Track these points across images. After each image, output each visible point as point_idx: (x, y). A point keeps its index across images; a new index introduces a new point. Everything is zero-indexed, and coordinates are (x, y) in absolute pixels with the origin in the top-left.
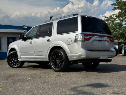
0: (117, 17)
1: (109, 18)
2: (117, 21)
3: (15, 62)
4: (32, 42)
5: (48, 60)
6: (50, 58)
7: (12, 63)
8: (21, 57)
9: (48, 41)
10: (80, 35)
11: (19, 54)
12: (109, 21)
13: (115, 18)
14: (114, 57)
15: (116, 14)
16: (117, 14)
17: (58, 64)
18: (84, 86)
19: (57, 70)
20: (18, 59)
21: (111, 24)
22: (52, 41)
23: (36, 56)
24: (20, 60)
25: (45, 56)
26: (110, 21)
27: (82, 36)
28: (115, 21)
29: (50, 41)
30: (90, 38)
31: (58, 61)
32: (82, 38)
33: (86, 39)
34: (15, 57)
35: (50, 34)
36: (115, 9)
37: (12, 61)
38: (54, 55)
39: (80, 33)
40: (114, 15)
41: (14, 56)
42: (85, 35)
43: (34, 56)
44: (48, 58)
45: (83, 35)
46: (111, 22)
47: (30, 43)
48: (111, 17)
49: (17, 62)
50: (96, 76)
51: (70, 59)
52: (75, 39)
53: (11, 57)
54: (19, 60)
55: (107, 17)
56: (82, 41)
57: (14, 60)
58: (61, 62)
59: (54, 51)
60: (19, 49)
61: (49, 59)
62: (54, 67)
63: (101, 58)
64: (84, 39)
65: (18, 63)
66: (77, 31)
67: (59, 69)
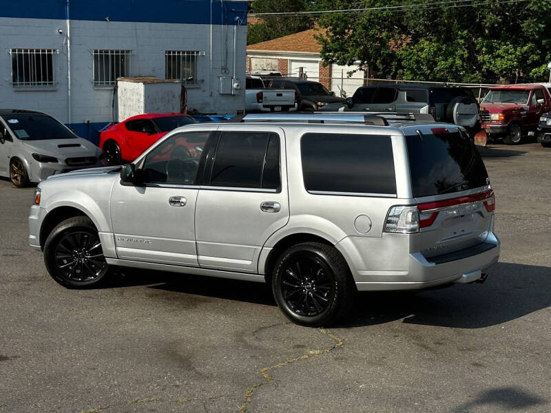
3: (79, 266)
4: (184, 200)
5: (262, 278)
9: (266, 207)
10: (407, 209)
11: (106, 237)
19: (308, 319)
22: (284, 210)
23: (201, 258)
25: (249, 263)
27: (414, 214)
29: (276, 210)
30: (435, 215)
31: (308, 288)
32: (413, 222)
34: (80, 247)
39: (406, 202)
44: (262, 271)
45: (416, 210)
47: (175, 202)
51: (362, 285)
52: (388, 222)
53: (66, 243)
56: (412, 231)
57: (77, 256)
59: (293, 252)
60: (105, 214)
61: (268, 277)
63: (465, 278)
64: (417, 223)
66: (395, 196)
67: (315, 318)
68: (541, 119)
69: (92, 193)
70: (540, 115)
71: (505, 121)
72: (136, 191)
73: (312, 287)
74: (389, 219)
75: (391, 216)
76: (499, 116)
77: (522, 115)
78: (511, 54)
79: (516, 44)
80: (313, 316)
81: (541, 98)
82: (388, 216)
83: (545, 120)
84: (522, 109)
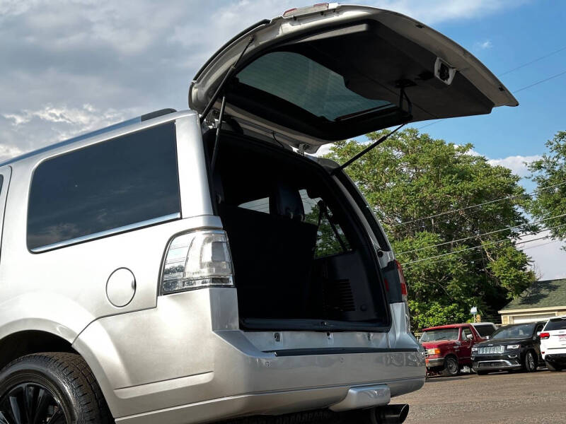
10: (201, 236)
14: (417, 386)
27: (216, 247)
32: (215, 262)
45: (222, 239)
56: (217, 281)
63: (354, 397)
66: (177, 215)
68: (473, 350)
70: (472, 347)
71: (442, 354)
76: (436, 351)
77: (455, 349)
78: (440, 312)
79: (443, 304)
81: (469, 334)
83: (476, 349)
84: (454, 344)
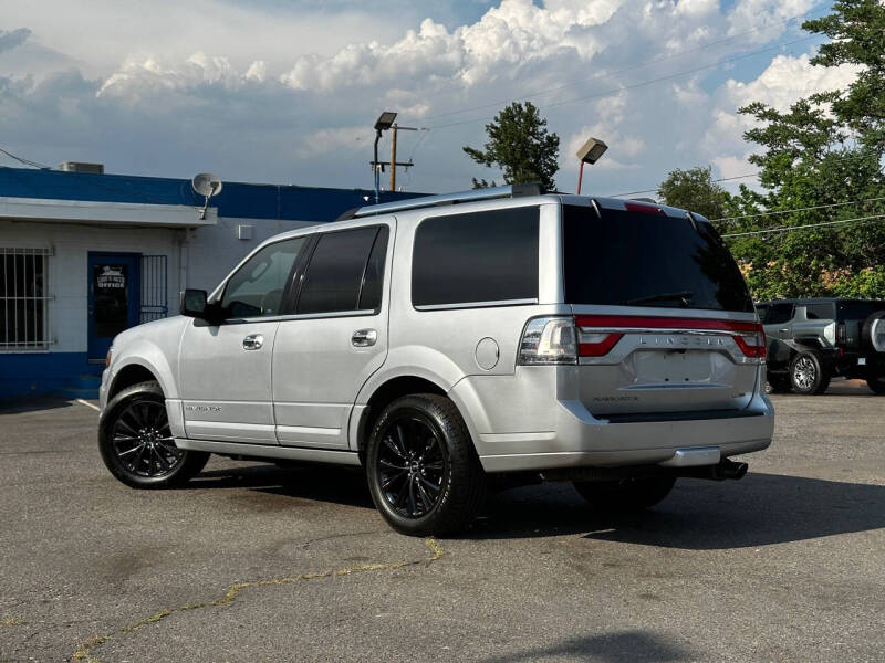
0: (845, 111)
1: (788, 119)
2: (841, 138)
3: (146, 453)
4: (260, 339)
5: (354, 458)
6: (371, 449)
7: (131, 457)
8: (188, 422)
9: (360, 339)
10: (553, 322)
11: (173, 405)
12: (785, 139)
13: (830, 123)
15: (837, 94)
16: (845, 96)
17: (415, 485)
18: (551, 652)
19: (412, 522)
20: (167, 433)
21: (797, 162)
22: (381, 342)
23: (280, 428)
24: (180, 444)
25: (336, 432)
26: (791, 142)
27: (565, 331)
28: (825, 139)
29: (371, 343)
30: (614, 339)
31: (414, 470)
32: (563, 344)
33: (585, 350)
34: (149, 424)
35: (372, 301)
36: (830, 56)
37: (129, 445)
38: (389, 430)
39: (552, 310)
40: (819, 98)
41: (142, 415)
42: (581, 321)
43: (271, 428)
44: (354, 445)
45: (570, 325)
46: (802, 148)
47: (249, 344)
48: (801, 115)
49: (162, 451)
50: (641, 575)
51: (490, 461)
52: (524, 345)
53: (127, 418)
54: (172, 443)
55: (772, 115)
56: (563, 360)
57: (144, 438)
58: (432, 476)
59: (395, 407)
60: (174, 371)
61: (362, 454)
62: (393, 506)
63: (681, 458)
64: (572, 347)
65: (165, 458)
66: (535, 300)
67: (422, 519)
69: (162, 343)
72: (209, 333)
73: (421, 468)
74: (526, 340)
75: (528, 336)
80: (419, 516)
82: (523, 335)
